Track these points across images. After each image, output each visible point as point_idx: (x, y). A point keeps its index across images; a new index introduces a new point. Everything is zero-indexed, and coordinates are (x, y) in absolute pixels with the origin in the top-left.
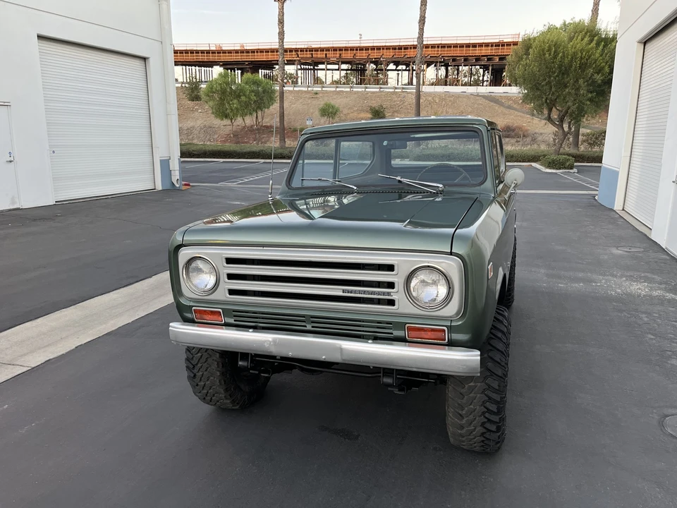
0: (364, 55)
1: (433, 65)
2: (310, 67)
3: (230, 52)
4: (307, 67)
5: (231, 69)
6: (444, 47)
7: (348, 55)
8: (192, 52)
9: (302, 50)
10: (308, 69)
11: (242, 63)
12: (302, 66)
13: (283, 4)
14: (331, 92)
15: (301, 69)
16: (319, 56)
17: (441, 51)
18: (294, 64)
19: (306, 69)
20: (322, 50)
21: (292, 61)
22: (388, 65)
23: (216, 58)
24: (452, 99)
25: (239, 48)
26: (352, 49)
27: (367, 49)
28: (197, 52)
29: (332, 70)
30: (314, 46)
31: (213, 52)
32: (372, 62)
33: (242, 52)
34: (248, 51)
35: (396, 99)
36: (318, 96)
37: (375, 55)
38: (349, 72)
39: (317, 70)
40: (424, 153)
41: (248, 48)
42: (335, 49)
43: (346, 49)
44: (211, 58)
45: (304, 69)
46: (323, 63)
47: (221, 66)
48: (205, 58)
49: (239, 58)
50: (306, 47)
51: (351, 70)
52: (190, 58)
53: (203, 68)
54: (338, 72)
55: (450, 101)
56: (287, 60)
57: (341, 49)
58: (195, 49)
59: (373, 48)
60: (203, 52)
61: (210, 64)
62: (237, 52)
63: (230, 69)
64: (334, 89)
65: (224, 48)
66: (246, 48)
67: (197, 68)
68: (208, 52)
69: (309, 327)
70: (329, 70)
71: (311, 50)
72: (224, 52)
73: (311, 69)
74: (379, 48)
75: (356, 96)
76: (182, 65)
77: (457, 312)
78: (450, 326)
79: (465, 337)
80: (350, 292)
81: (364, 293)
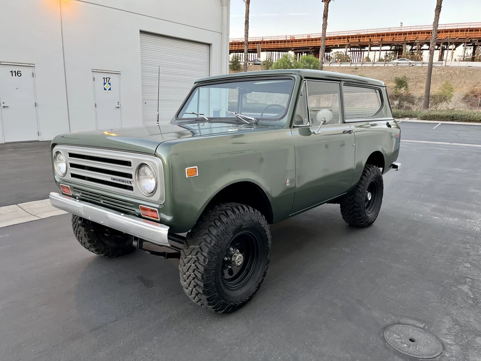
0: (402, 38)
1: (462, 45)
2: (358, 49)
3: (300, 41)
4: (356, 49)
5: (300, 53)
6: (472, 30)
7: (389, 39)
8: (274, 42)
9: (352, 37)
10: (357, 51)
11: (307, 48)
12: (352, 49)
13: (328, 3)
14: (368, 67)
15: (351, 51)
16: (365, 41)
17: (469, 34)
18: (344, 48)
19: (355, 51)
20: (368, 36)
21: (344, 45)
22: (421, 46)
23: (290, 45)
24: (471, 72)
25: (306, 38)
26: (392, 34)
27: (405, 33)
28: (278, 42)
29: (375, 51)
30: (362, 34)
31: (288, 41)
32: (407, 44)
33: (308, 40)
34: (312, 40)
35: (422, 72)
36: (357, 70)
37: (410, 38)
38: (388, 52)
39: (364, 51)
40: (431, 114)
41: (313, 37)
42: (379, 35)
43: (388, 34)
44: (287, 45)
45: (353, 51)
46: (367, 46)
47: (293, 50)
48: (282, 46)
49: (306, 44)
50: (356, 34)
51: (390, 50)
52: (272, 46)
53: (281, 53)
54: (379, 52)
55: (469, 73)
56: (339, 45)
57: (383, 35)
58: (276, 39)
59: (410, 33)
60: (281, 41)
61: (286, 50)
62: (304, 40)
63: (298, 52)
64: (372, 65)
65: (296, 38)
66: (311, 37)
67: (277, 53)
68: (285, 41)
69: (102, 202)
70: (372, 51)
71: (360, 36)
72: (296, 41)
73: (358, 51)
74: (415, 33)
75: (388, 70)
76: (267, 51)
77: (161, 199)
78: (158, 209)
79: (169, 218)
80: (114, 179)
81: (120, 180)
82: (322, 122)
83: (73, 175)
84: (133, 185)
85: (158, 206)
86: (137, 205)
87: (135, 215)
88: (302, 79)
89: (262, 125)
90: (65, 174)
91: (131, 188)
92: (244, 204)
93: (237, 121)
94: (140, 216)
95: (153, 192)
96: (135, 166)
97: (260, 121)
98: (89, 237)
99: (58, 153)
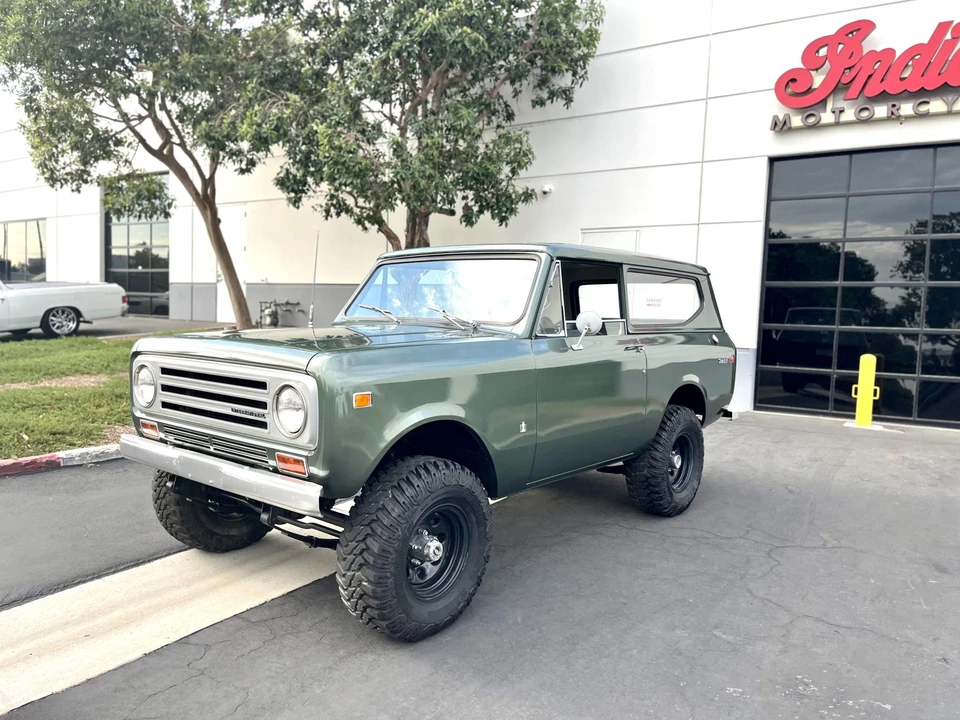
69: (212, 450)
77: (311, 441)
78: (307, 457)
79: (321, 473)
80: (236, 411)
81: (246, 413)
82: (585, 331)
83: (165, 405)
84: (267, 420)
85: (305, 453)
86: (271, 453)
87: (267, 469)
88: (552, 260)
89: (484, 333)
90: (151, 404)
91: (263, 425)
92: (449, 459)
93: (447, 324)
94: (276, 471)
95: (300, 432)
96: (273, 389)
97: (482, 326)
98: (181, 515)
99: (143, 367)
